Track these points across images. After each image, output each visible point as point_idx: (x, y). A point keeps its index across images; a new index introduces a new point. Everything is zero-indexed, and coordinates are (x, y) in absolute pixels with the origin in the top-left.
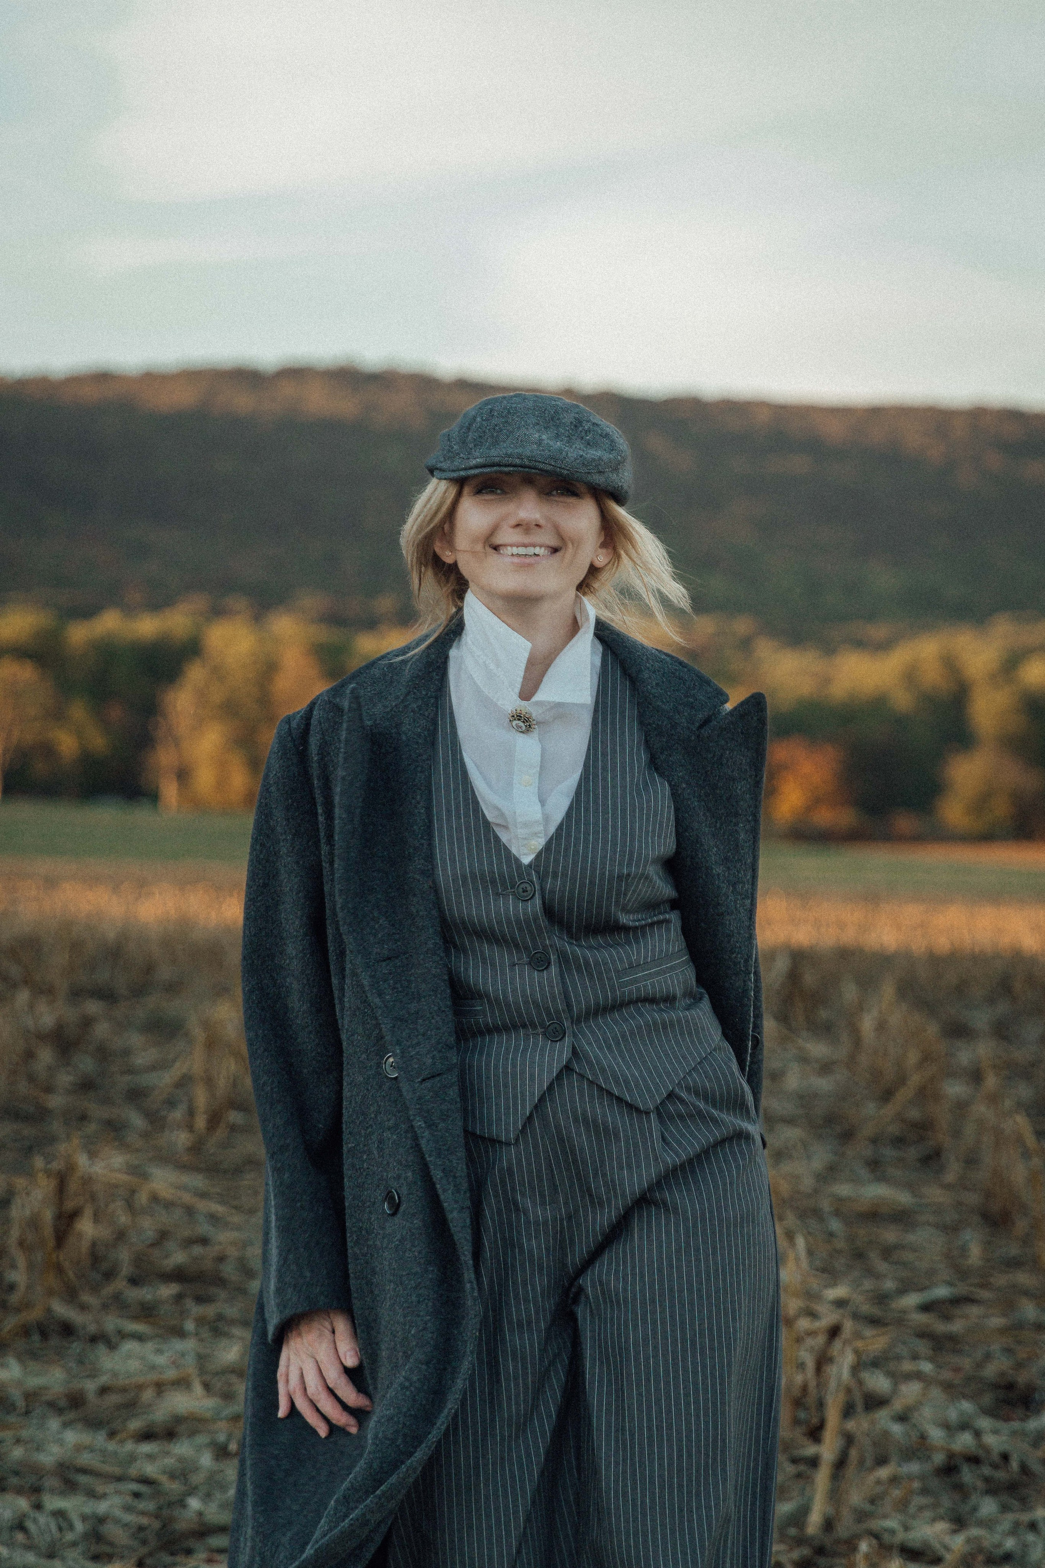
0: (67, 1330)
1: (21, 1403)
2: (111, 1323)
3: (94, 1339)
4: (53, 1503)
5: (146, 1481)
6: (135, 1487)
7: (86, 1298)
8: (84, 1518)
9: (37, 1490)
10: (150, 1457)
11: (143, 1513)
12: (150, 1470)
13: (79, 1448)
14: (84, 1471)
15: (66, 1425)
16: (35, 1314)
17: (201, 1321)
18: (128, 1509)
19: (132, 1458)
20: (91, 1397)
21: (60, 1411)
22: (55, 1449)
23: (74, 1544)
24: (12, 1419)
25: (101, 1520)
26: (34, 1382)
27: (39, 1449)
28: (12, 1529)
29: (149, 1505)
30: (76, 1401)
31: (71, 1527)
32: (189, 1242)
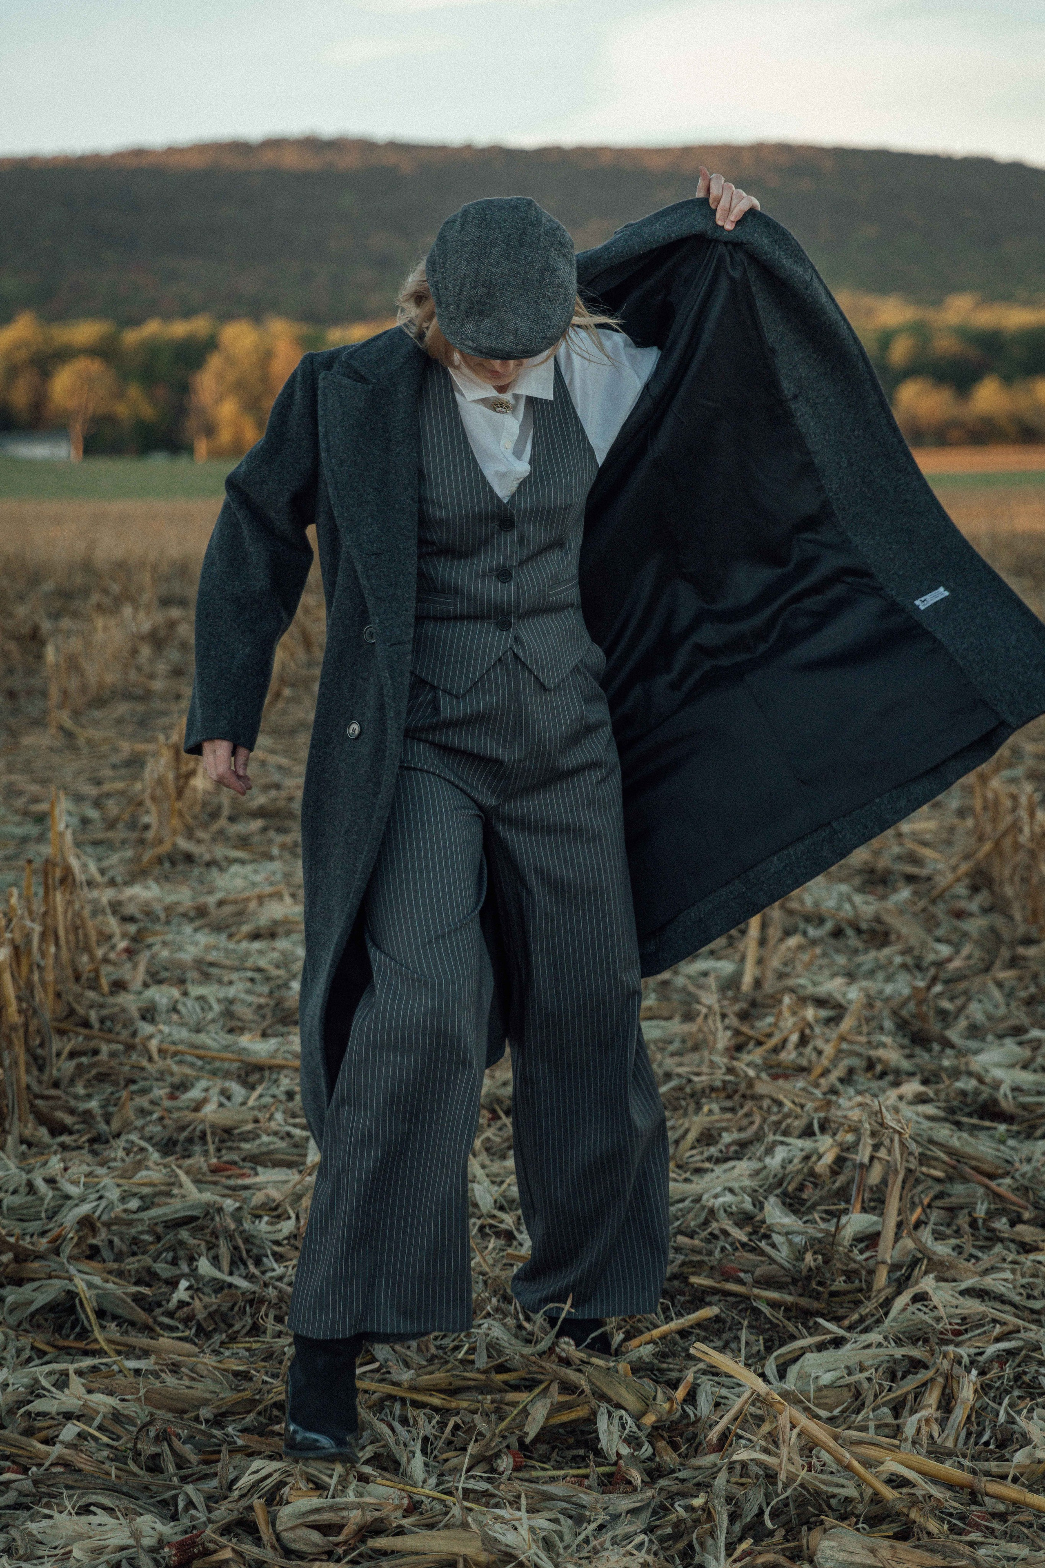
0: (189, 858)
1: (163, 916)
2: (220, 851)
3: (208, 864)
4: (196, 991)
5: (259, 970)
6: (250, 974)
7: (201, 834)
8: (219, 1001)
9: (182, 981)
10: (260, 952)
11: (260, 995)
12: (262, 963)
13: (208, 948)
14: (212, 964)
15: (196, 930)
16: (166, 848)
17: (283, 846)
18: (248, 992)
19: (247, 954)
20: (212, 908)
21: (191, 920)
22: (191, 949)
23: (213, 1021)
24: (157, 927)
25: (231, 1002)
26: (171, 898)
27: (181, 949)
28: (168, 1012)
29: (265, 989)
30: (201, 912)
31: (211, 1008)
32: (267, 788)
